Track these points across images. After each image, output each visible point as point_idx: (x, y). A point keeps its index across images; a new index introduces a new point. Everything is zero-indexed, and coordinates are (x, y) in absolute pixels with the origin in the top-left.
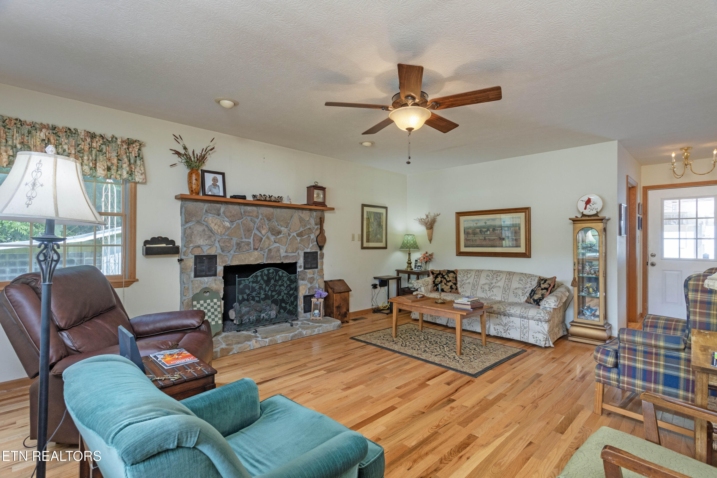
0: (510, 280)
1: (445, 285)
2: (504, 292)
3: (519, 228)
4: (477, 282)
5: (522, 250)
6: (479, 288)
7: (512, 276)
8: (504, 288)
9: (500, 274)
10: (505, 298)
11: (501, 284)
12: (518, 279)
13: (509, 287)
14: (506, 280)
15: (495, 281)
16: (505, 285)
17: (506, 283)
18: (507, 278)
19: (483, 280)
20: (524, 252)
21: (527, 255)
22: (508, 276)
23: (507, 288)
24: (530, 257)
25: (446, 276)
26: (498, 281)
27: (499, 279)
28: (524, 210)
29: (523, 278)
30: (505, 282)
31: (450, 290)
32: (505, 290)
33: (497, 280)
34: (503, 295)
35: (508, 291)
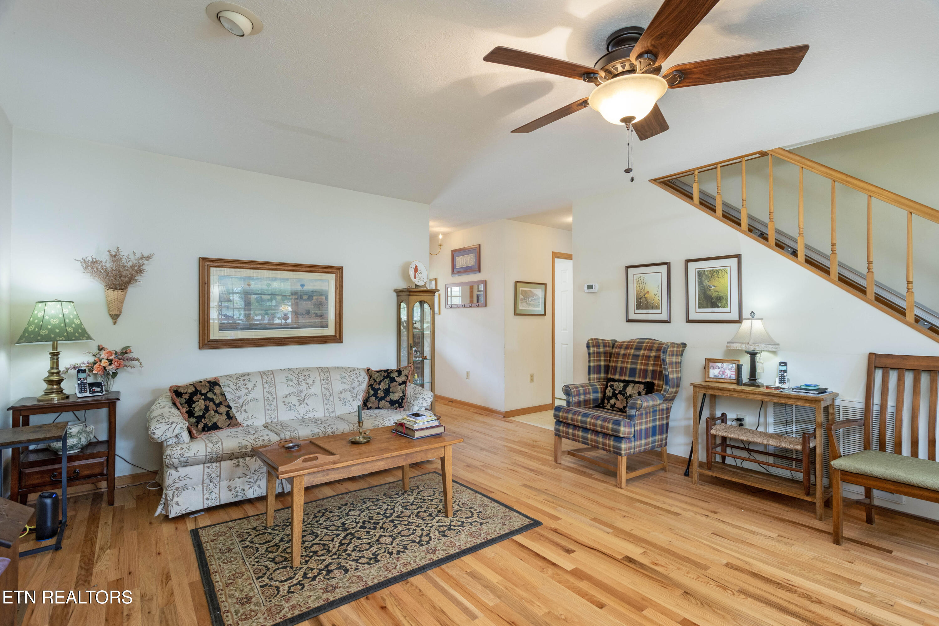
0: (328, 380)
1: (217, 415)
2: (326, 402)
3: (327, 298)
4: (272, 395)
5: (330, 331)
6: (281, 405)
7: (328, 374)
8: (324, 395)
9: (309, 372)
10: (330, 410)
11: (316, 389)
12: (338, 377)
13: (331, 392)
14: (323, 382)
15: (304, 386)
16: (324, 390)
17: (325, 386)
18: (322, 378)
19: (282, 389)
20: (333, 334)
21: (337, 338)
22: (322, 374)
23: (328, 393)
24: (342, 342)
25: (210, 395)
26: (309, 386)
27: (310, 381)
28: (334, 271)
29: (344, 374)
30: (322, 385)
31: (228, 422)
32: (327, 396)
33: (307, 384)
34: (326, 406)
35: (331, 399)
